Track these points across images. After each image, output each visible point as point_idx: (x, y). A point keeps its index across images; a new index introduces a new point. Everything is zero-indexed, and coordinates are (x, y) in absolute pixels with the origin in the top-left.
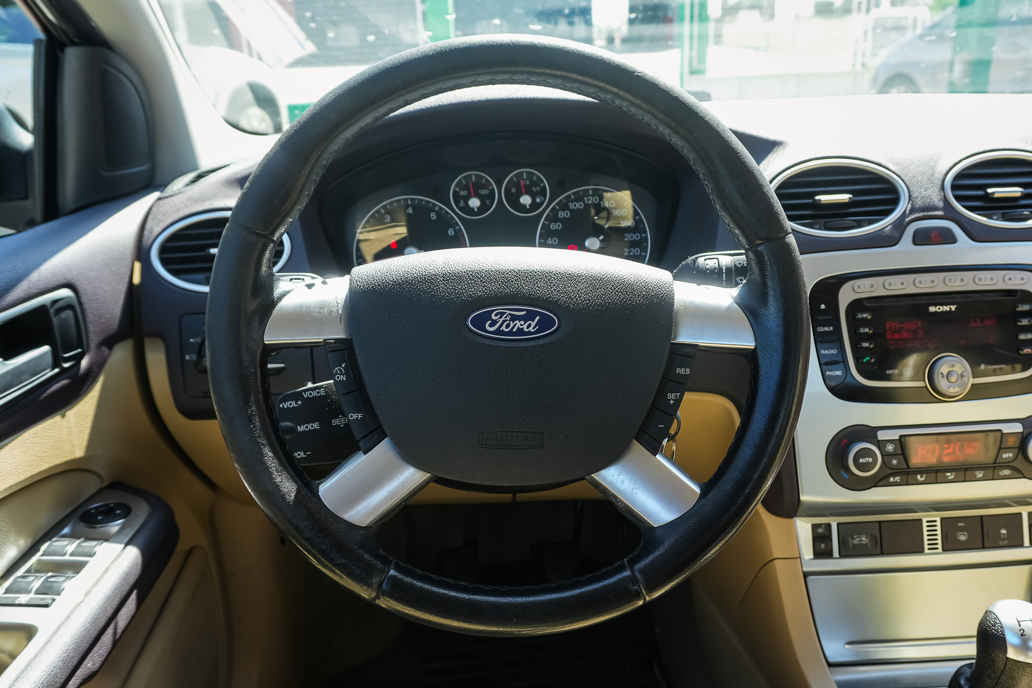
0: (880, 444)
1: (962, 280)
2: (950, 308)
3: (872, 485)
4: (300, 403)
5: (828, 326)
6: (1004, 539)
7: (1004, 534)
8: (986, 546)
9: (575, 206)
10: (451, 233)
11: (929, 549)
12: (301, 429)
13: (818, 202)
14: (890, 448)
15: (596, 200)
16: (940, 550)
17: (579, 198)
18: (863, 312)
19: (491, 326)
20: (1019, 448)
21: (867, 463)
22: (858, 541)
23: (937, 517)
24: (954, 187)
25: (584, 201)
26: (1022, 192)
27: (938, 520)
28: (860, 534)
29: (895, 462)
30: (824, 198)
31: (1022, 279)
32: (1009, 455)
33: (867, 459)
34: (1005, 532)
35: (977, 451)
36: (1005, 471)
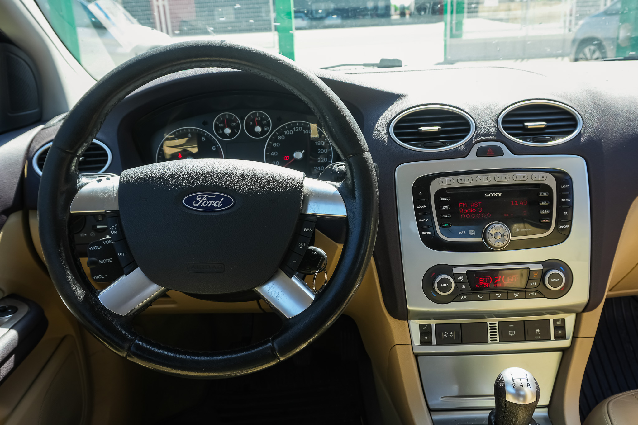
0: (455, 276)
1: (505, 178)
2: (498, 195)
3: (451, 301)
4: (101, 247)
5: (423, 205)
6: (538, 335)
7: (538, 332)
8: (526, 339)
9: (288, 132)
10: (214, 149)
11: (491, 341)
12: (101, 262)
13: (420, 131)
14: (461, 278)
15: (300, 129)
16: (498, 341)
17: (290, 128)
18: (444, 197)
19: (196, 203)
20: (541, 279)
21: (446, 287)
22: (447, 335)
23: (496, 321)
24: (504, 122)
25: (293, 130)
26: (545, 125)
27: (497, 323)
28: (449, 331)
29: (464, 287)
30: (424, 129)
31: (543, 177)
32: (534, 284)
33: (446, 284)
34: (539, 331)
35: (515, 281)
36: (532, 293)
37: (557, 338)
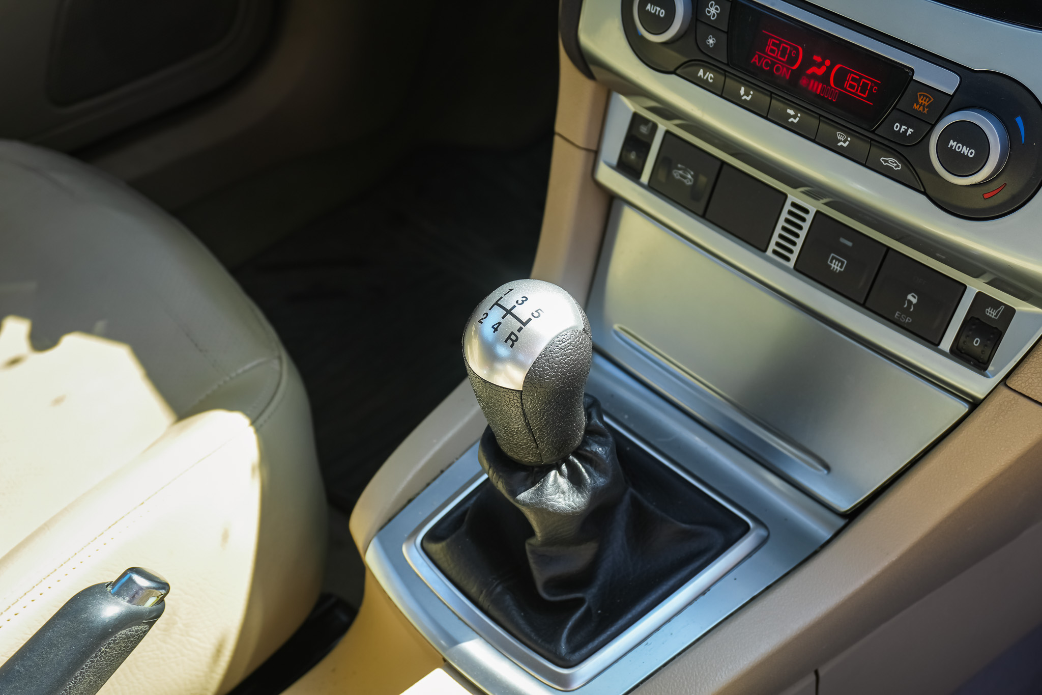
3: (672, 69)
6: (906, 312)
7: (910, 302)
8: (868, 304)
11: (775, 252)
16: (791, 264)
20: (932, 126)
21: (655, 16)
22: (681, 176)
23: (813, 206)
27: (813, 211)
28: (688, 166)
29: (711, 42)
32: (906, 131)
33: (658, 9)
34: (914, 301)
35: (865, 96)
36: (890, 159)
37: (959, 353)
